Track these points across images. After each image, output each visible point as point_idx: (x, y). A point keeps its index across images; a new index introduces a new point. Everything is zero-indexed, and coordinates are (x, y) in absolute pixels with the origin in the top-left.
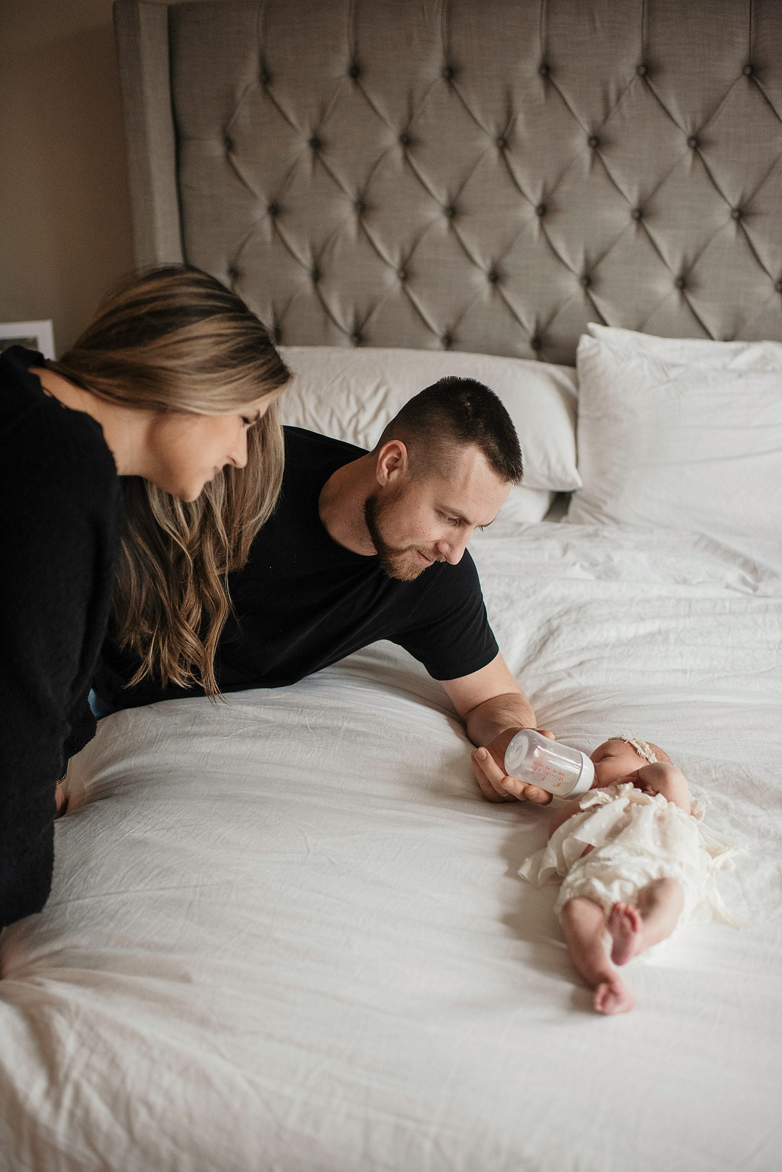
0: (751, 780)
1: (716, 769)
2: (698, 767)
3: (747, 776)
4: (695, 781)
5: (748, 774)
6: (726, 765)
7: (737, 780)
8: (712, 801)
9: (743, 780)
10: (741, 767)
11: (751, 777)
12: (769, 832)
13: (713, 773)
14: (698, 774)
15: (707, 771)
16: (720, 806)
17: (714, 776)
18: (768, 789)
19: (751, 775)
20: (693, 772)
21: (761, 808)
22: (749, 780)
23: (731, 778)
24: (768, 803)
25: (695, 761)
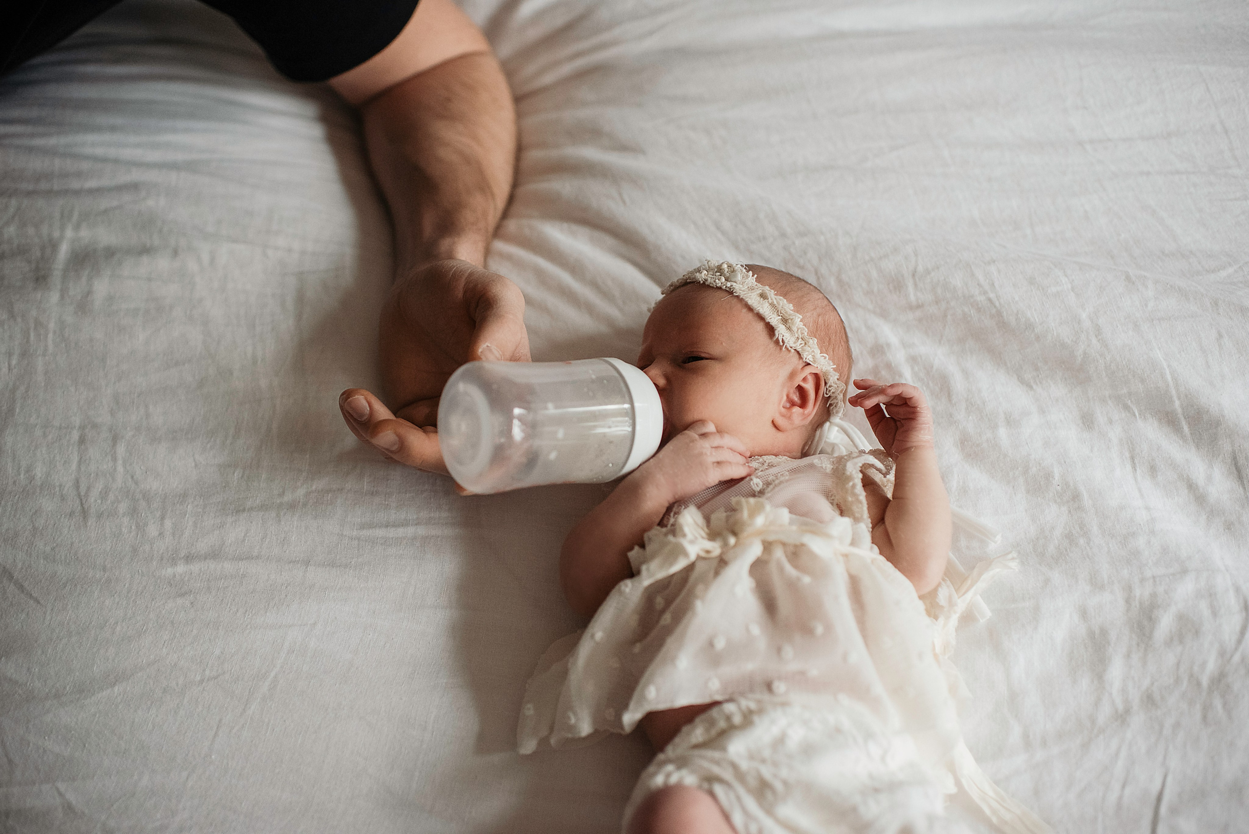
0: (999, 314)
1: (917, 280)
2: (874, 274)
3: (990, 300)
4: (870, 307)
5: (992, 295)
6: (938, 268)
7: (966, 310)
8: (912, 369)
9: (979, 310)
10: (973, 275)
11: (997, 304)
12: (1048, 476)
13: (911, 289)
14: (875, 289)
15: (897, 285)
16: (931, 384)
17: (912, 298)
18: (1038, 338)
19: (998, 297)
20: (864, 285)
21: (1022, 381)
22: (994, 311)
23: (953, 304)
24: (1037, 369)
25: (867, 258)
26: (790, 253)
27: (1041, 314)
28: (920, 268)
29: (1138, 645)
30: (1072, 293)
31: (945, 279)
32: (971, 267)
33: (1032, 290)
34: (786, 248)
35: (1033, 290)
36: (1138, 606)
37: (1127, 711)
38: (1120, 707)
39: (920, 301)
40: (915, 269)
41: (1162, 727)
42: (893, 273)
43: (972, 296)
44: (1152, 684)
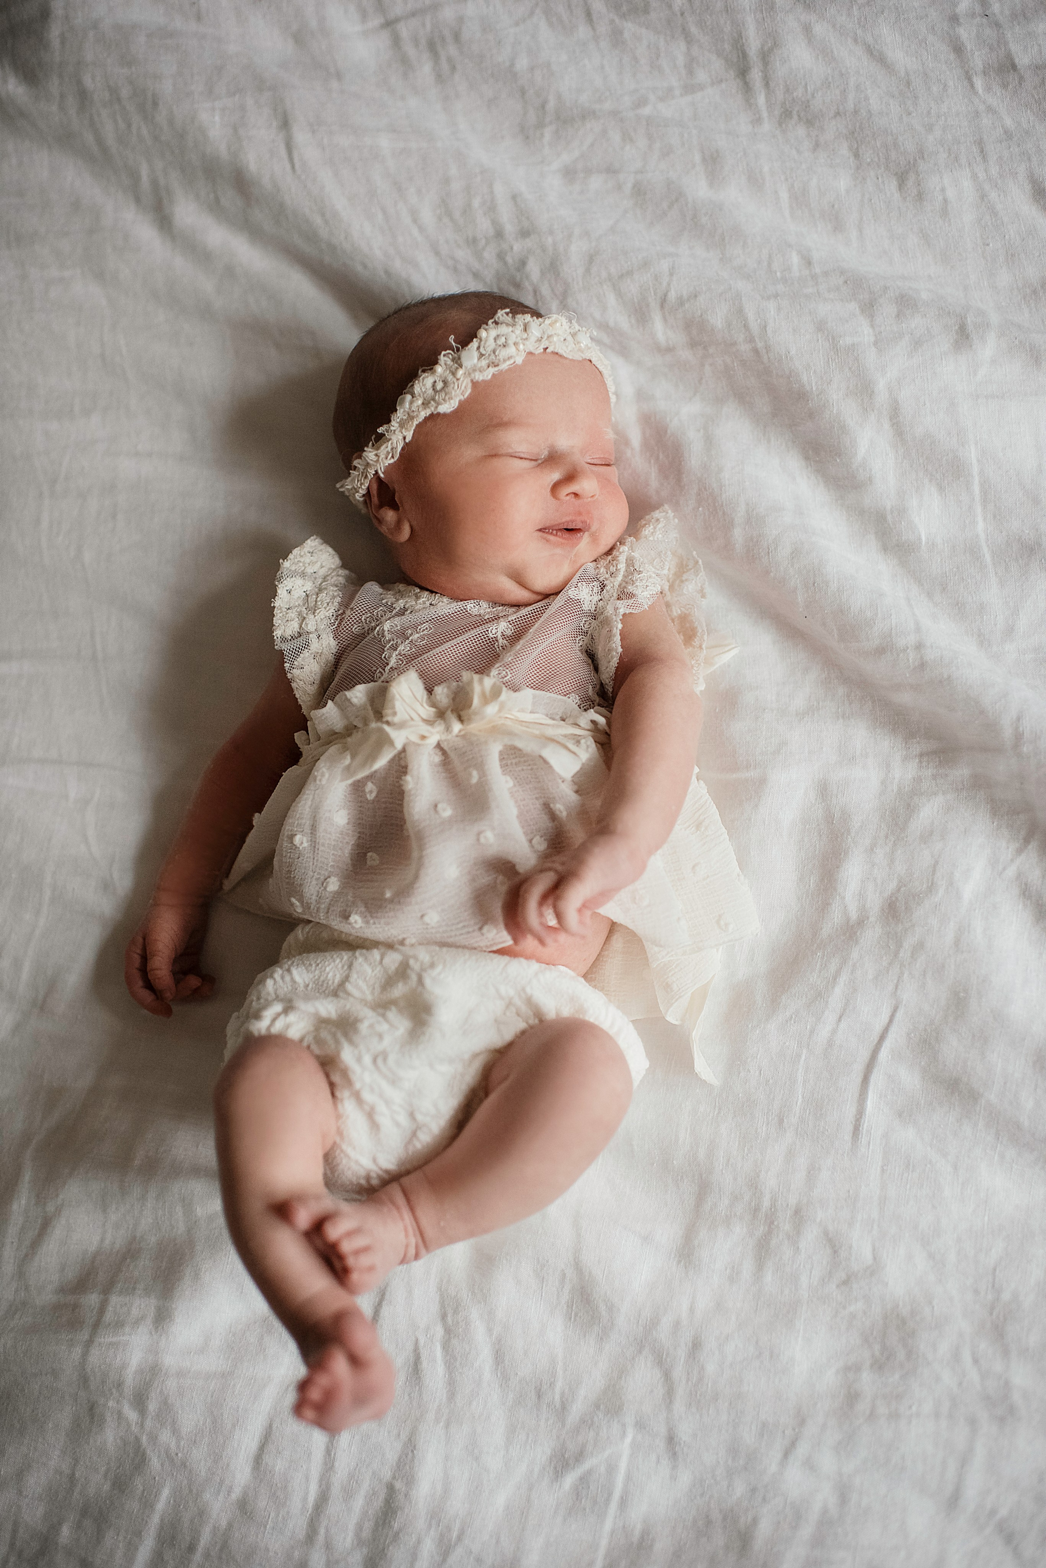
26: (505, 263)
27: (822, 378)
28: (672, 295)
29: (887, 837)
30: (873, 348)
31: (701, 315)
32: (741, 300)
33: (818, 340)
34: (501, 256)
35: (820, 341)
36: (895, 790)
37: (861, 922)
38: (854, 915)
39: (671, 343)
40: (666, 295)
41: (899, 945)
42: (636, 300)
43: (734, 344)
44: (899, 890)
